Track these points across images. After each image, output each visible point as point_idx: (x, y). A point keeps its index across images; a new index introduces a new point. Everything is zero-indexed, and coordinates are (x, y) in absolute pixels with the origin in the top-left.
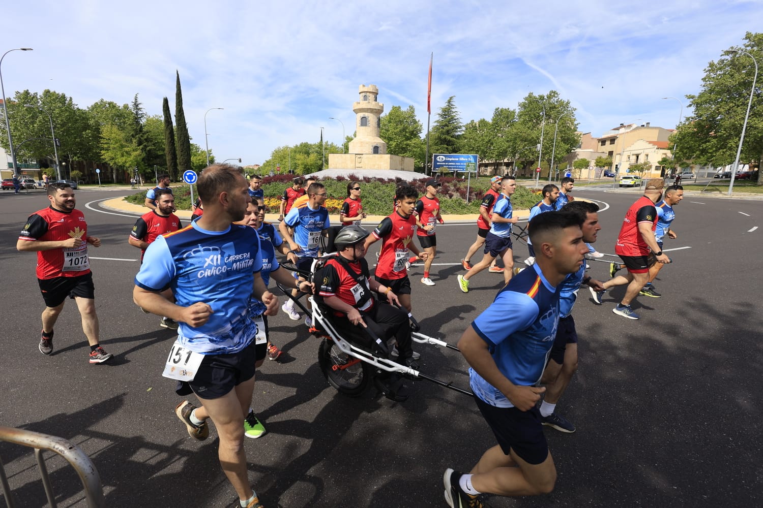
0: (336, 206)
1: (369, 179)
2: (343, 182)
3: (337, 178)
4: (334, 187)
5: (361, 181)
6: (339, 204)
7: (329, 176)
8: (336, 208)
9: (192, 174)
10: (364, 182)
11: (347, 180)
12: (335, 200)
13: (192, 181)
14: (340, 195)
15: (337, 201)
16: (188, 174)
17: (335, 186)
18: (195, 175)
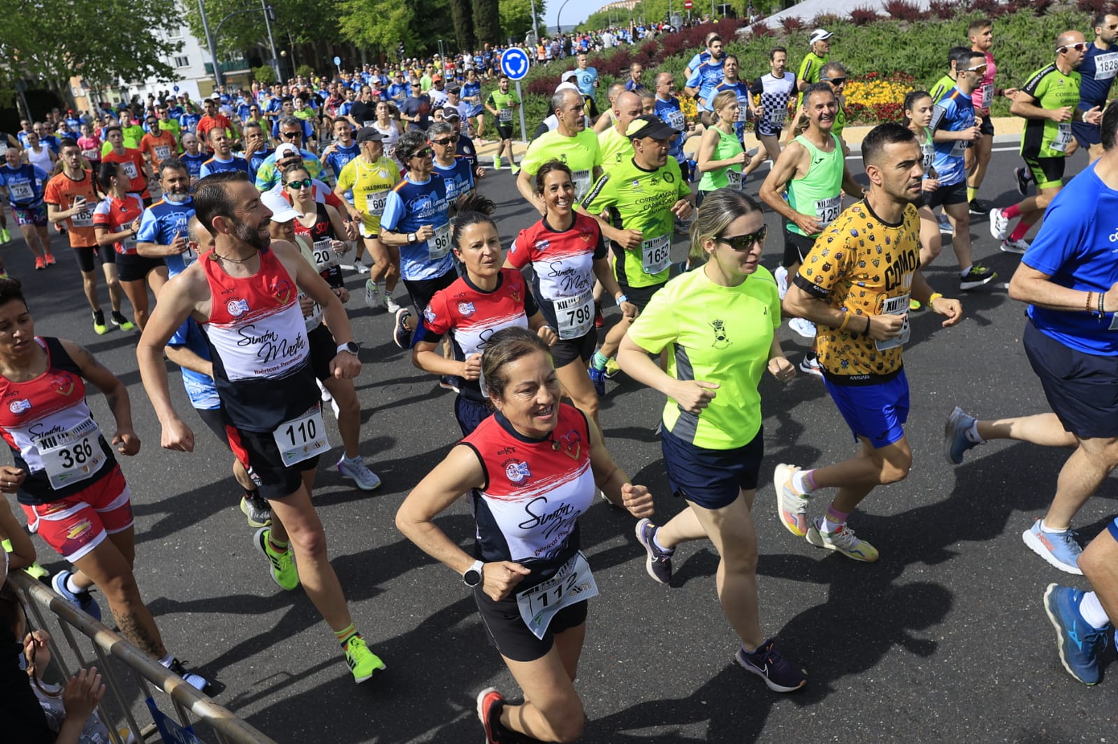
0: (861, 102)
1: (947, 5)
2: (873, 26)
3: (853, 14)
4: (847, 43)
5: (925, 16)
6: (868, 94)
7: (832, 12)
8: (861, 107)
9: (518, 56)
10: (934, 19)
11: (883, 18)
12: (856, 84)
13: (520, 71)
14: (867, 66)
15: (862, 87)
16: (510, 57)
17: (851, 40)
18: (525, 59)
